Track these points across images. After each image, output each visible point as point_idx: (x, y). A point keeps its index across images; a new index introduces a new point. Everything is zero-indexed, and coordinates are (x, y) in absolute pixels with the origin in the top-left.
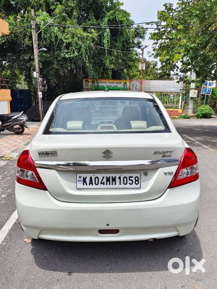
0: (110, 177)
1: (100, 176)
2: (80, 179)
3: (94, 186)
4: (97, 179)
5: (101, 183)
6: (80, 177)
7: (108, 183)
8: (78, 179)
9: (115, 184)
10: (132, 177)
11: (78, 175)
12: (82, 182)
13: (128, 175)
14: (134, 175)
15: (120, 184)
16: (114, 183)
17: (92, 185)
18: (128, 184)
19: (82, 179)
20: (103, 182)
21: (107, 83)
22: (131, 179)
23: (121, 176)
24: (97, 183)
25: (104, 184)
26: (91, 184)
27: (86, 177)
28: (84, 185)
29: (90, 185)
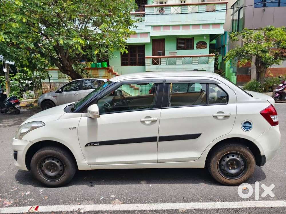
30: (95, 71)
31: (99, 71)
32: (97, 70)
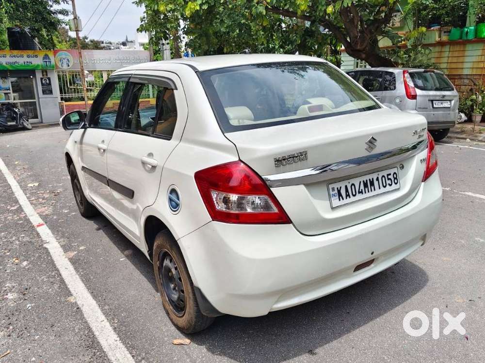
0: (367, 181)
1: (356, 182)
2: (334, 193)
3: (352, 199)
4: (353, 187)
5: (359, 193)
6: (333, 189)
7: (366, 189)
8: (332, 193)
9: (375, 190)
10: (390, 174)
11: (331, 186)
12: (337, 197)
13: (385, 173)
14: (392, 171)
15: (380, 188)
16: (373, 188)
17: (350, 197)
18: (388, 186)
19: (336, 191)
20: (360, 191)
21: (8, 56)
22: (389, 177)
23: (379, 176)
24: (354, 194)
25: (362, 194)
26: (348, 197)
27: (341, 188)
28: (340, 200)
29: (346, 198)
30: (457, 48)
31: (467, 49)
32: (462, 46)
